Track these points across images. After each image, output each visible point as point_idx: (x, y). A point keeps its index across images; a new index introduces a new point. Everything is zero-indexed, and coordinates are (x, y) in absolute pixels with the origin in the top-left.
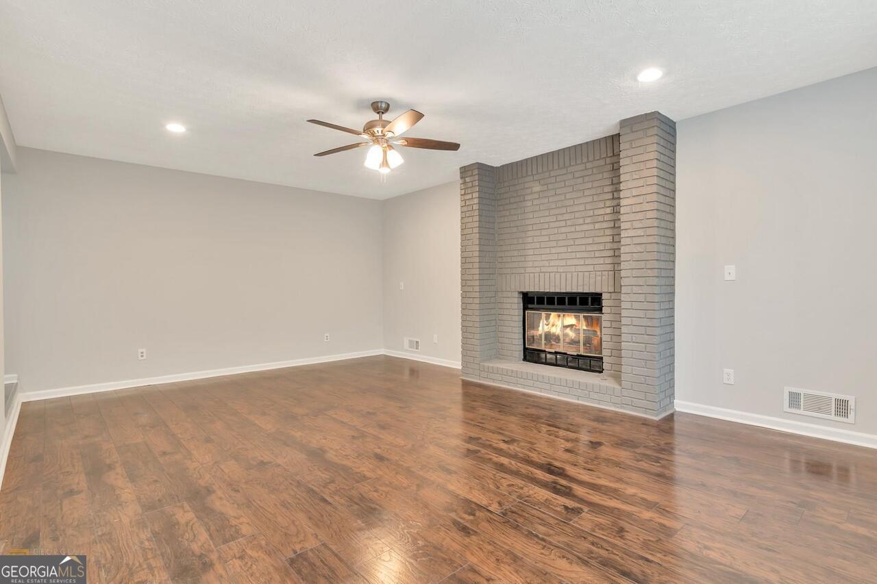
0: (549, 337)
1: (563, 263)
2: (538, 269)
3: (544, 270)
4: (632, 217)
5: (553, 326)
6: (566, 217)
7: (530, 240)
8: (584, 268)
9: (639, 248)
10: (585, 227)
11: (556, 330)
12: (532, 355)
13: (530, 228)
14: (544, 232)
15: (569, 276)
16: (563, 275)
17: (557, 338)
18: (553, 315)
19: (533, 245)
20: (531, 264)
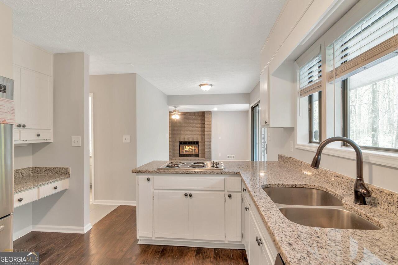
0: (186, 151)
1: (190, 135)
4: (207, 128)
5: (187, 148)
7: (182, 130)
8: (195, 137)
9: (208, 137)
10: (195, 128)
12: (181, 155)
15: (192, 138)
17: (188, 151)
18: (187, 146)
19: (183, 131)
20: (182, 135)
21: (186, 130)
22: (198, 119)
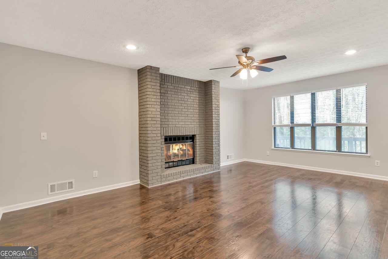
0: (175, 155)
1: (184, 123)
2: (174, 126)
3: (176, 126)
5: (175, 150)
6: (185, 105)
7: (170, 112)
8: (191, 126)
10: (191, 110)
11: (176, 151)
13: (170, 106)
14: (176, 110)
15: (186, 128)
16: (184, 128)
17: (177, 155)
18: (174, 145)
19: (172, 115)
20: (171, 123)
21: (177, 112)
22: (195, 93)
